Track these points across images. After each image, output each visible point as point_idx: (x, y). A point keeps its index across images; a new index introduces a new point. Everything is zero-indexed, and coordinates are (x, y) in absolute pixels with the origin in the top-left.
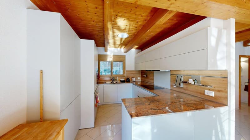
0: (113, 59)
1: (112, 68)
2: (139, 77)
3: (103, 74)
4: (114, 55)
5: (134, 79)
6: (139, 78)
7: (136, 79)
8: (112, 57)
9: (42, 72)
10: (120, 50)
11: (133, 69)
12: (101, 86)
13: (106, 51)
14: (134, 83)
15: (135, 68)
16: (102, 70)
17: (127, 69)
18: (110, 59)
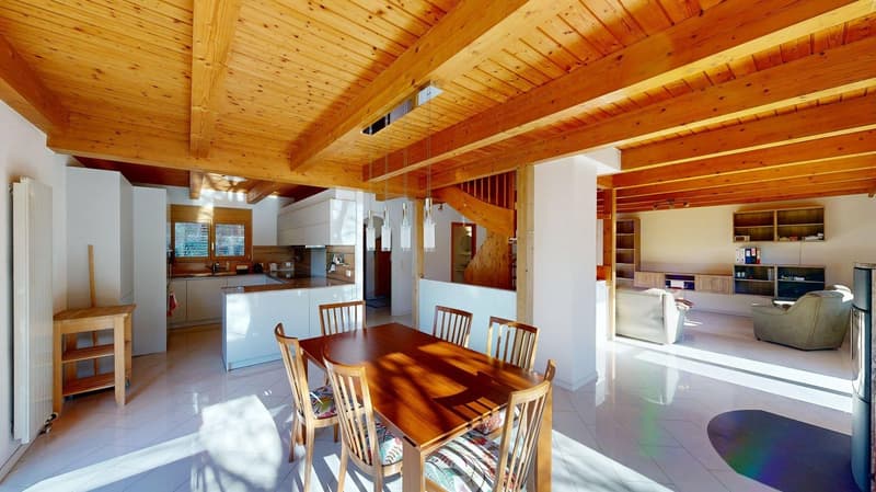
0: (214, 217)
1: (212, 239)
2: (288, 261)
3: (182, 255)
4: (216, 209)
5: (273, 267)
6: (288, 264)
7: (278, 267)
8: (212, 214)
9: (90, 248)
10: (235, 197)
11: (275, 244)
12: (179, 283)
13: (192, 197)
14: (275, 275)
15: (279, 239)
16: (180, 246)
17: (255, 242)
18: (205, 217)
